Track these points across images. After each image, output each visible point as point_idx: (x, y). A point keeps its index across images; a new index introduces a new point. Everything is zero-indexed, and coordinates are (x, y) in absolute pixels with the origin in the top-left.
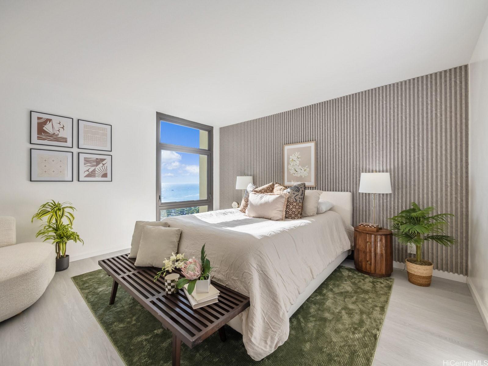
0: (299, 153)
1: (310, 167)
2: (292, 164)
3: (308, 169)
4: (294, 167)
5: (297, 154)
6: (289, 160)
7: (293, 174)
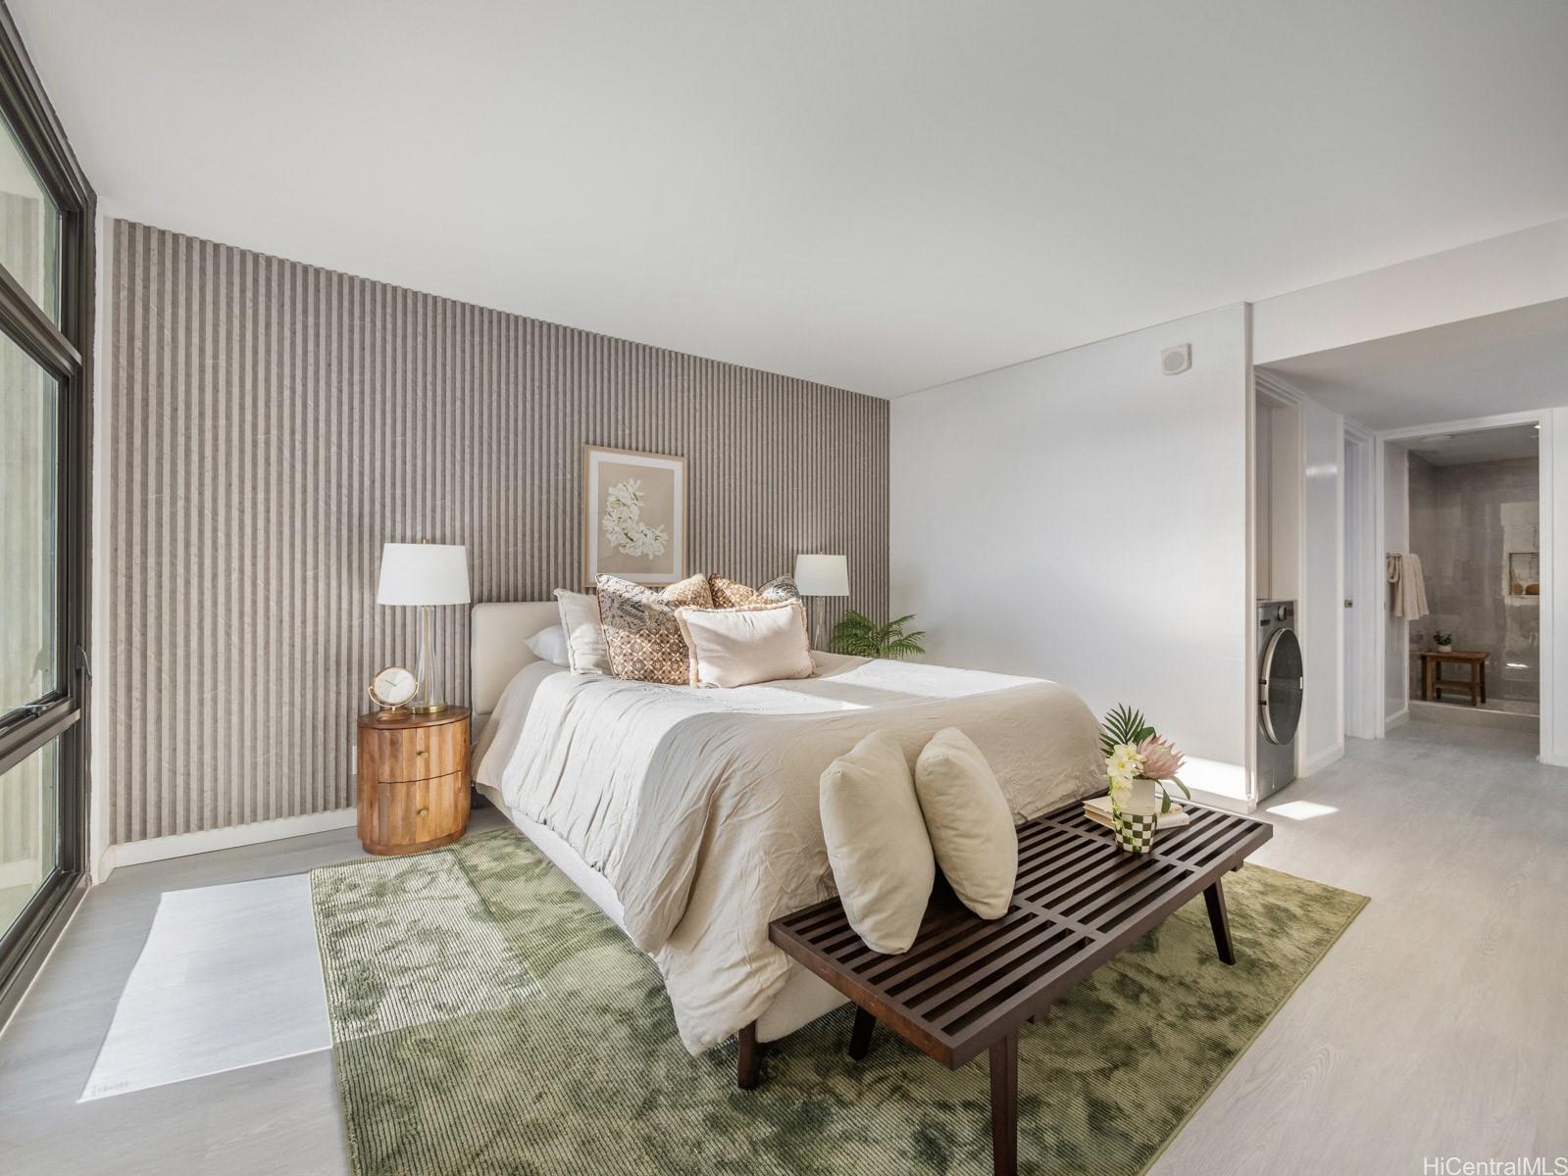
0: (639, 482)
1: (669, 529)
2: (615, 516)
3: (665, 536)
4: (624, 525)
5: (633, 485)
6: (607, 500)
7: (621, 549)
